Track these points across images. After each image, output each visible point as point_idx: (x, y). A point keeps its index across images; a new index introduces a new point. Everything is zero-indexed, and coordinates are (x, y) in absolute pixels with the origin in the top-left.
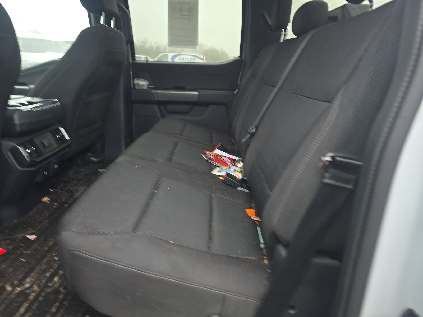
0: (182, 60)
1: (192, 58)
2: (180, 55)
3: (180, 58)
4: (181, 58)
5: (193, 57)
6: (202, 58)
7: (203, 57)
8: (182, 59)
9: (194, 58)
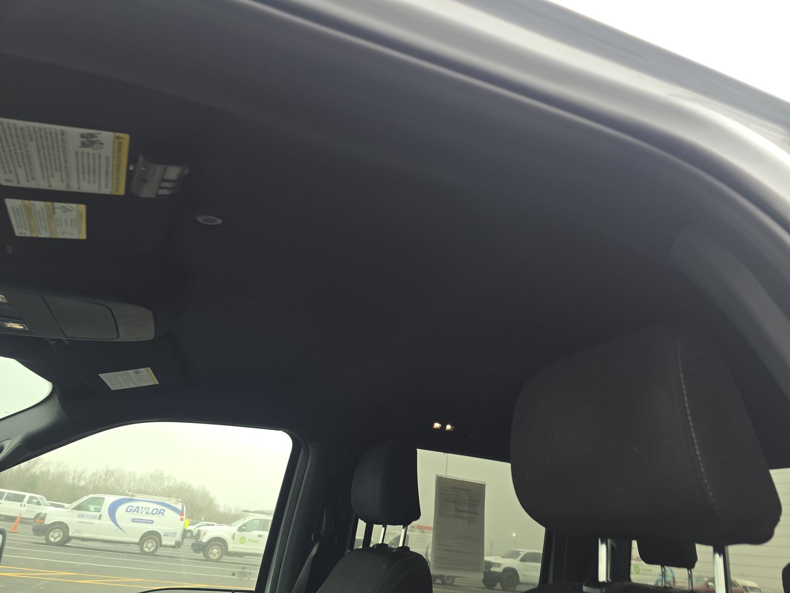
0: (134, 511)
1: (157, 509)
2: (131, 500)
3: (131, 508)
4: (133, 507)
5: (160, 507)
6: (180, 509)
7: (183, 508)
8: (134, 509)
9: (161, 510)
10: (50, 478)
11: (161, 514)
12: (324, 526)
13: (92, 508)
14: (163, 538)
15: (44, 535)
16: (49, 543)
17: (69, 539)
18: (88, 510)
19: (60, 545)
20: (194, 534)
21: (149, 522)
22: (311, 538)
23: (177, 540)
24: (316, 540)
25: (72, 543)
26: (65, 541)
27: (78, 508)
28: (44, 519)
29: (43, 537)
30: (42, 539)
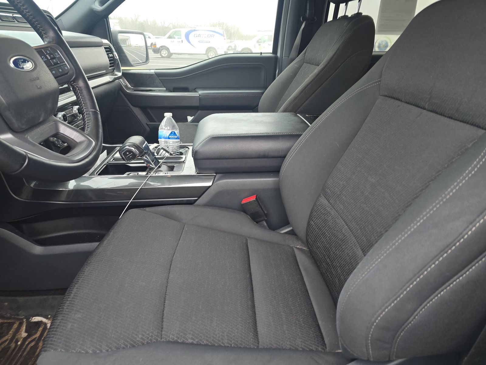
1: (210, 34)
3: (196, 35)
7: (223, 33)
8: (198, 35)
9: (212, 34)
10: (149, 24)
11: (213, 37)
12: (308, 11)
13: (176, 37)
14: (217, 50)
15: (159, 53)
16: (163, 57)
17: (172, 54)
18: (174, 38)
19: (168, 58)
20: (233, 48)
21: (207, 42)
22: (301, 19)
23: (225, 51)
24: (304, 20)
25: (173, 56)
26: (170, 55)
27: (170, 37)
28: (155, 45)
29: (159, 54)
30: (158, 55)
